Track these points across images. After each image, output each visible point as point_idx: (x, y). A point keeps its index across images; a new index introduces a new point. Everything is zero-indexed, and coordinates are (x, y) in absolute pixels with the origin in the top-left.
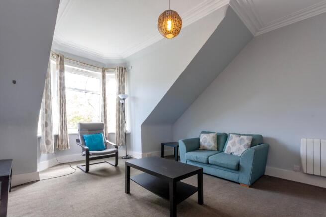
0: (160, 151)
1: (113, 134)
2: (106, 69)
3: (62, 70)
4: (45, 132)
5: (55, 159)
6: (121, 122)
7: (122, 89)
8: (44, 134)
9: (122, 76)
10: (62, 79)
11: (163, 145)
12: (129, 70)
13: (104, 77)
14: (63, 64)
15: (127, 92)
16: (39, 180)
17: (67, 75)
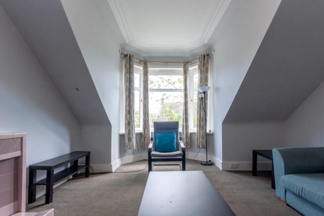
0: (252, 162)
1: (194, 133)
2: (188, 62)
3: (146, 74)
4: (127, 130)
5: (139, 154)
6: (202, 120)
7: (204, 81)
8: (127, 133)
9: (204, 64)
10: (146, 82)
11: (255, 153)
12: (213, 55)
13: (185, 72)
14: (147, 68)
15: (210, 83)
16: (112, 172)
17: (151, 77)
